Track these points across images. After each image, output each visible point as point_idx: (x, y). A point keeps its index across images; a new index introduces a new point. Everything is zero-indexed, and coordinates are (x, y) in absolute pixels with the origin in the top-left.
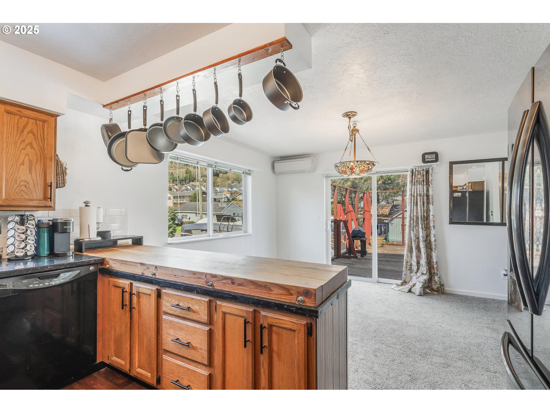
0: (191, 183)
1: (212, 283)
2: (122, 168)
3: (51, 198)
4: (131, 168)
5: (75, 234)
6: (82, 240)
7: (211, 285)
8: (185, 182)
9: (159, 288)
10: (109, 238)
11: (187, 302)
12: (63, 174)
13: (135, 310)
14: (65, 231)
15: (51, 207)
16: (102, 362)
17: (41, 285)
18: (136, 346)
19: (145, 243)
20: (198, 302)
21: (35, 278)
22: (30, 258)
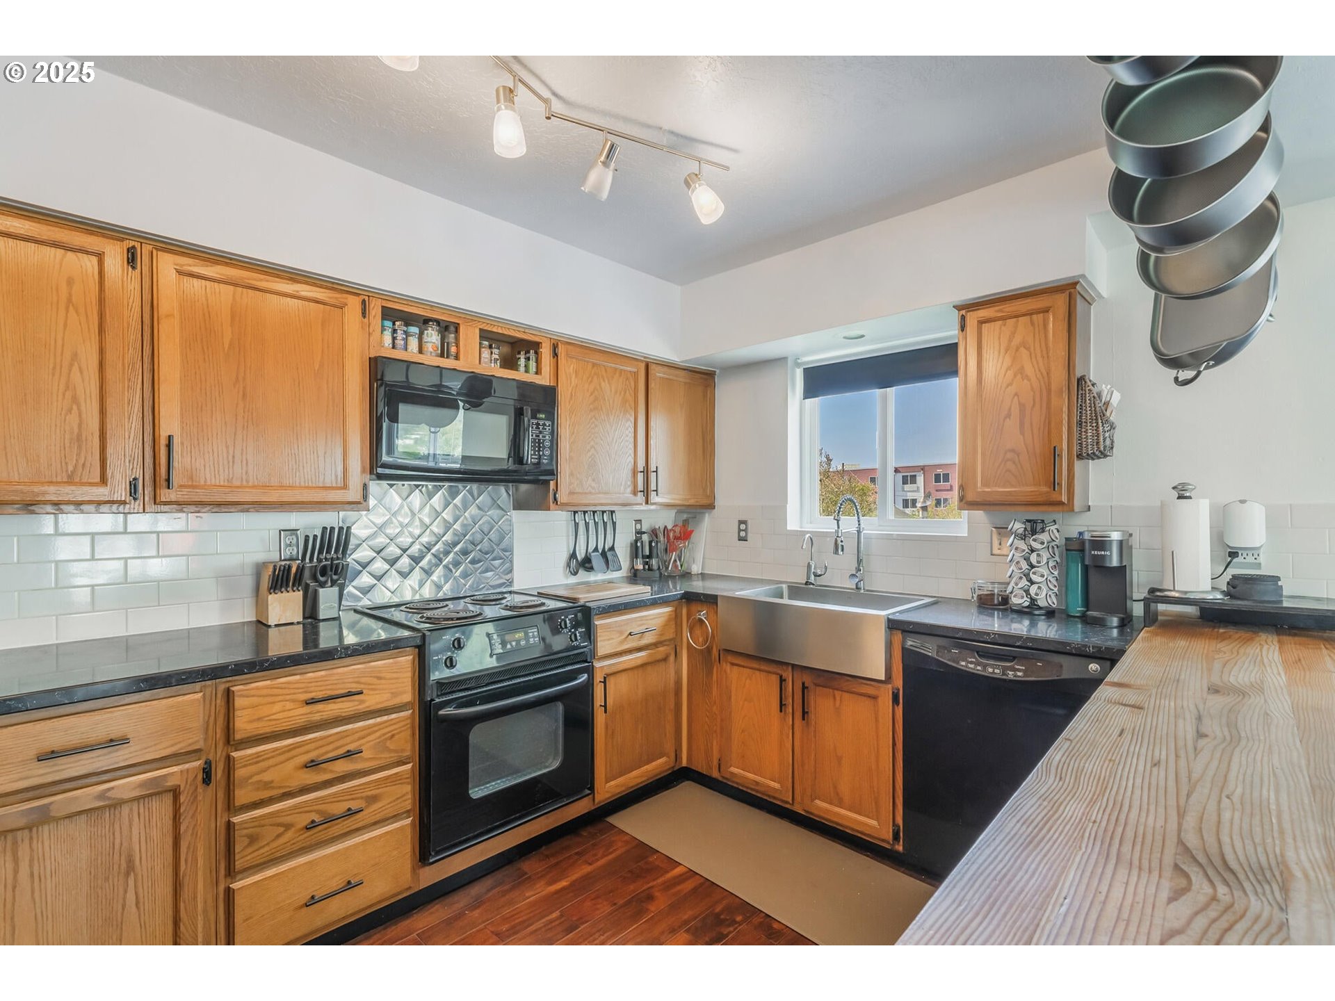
2: (1176, 379)
4: (1197, 372)
17: (979, 668)
21: (973, 650)
22: (1042, 612)
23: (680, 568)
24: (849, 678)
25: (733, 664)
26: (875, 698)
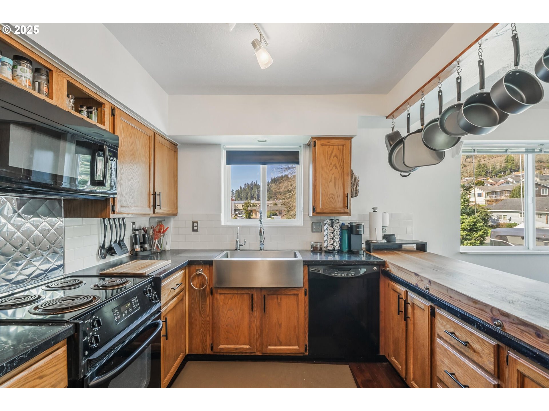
0: (515, 173)
1: (501, 323)
2: (401, 175)
3: (347, 206)
4: (409, 173)
5: (365, 236)
6: (371, 242)
7: (500, 326)
8: (505, 174)
9: (433, 305)
10: (394, 241)
11: (465, 335)
12: (356, 185)
13: (410, 320)
14: (358, 233)
15: (348, 213)
16: (384, 356)
17: (339, 275)
18: (410, 357)
19: (429, 250)
20: (480, 341)
21: (336, 269)
22: (336, 252)
23: (160, 248)
24: (285, 289)
25: (221, 294)
26: (297, 295)
